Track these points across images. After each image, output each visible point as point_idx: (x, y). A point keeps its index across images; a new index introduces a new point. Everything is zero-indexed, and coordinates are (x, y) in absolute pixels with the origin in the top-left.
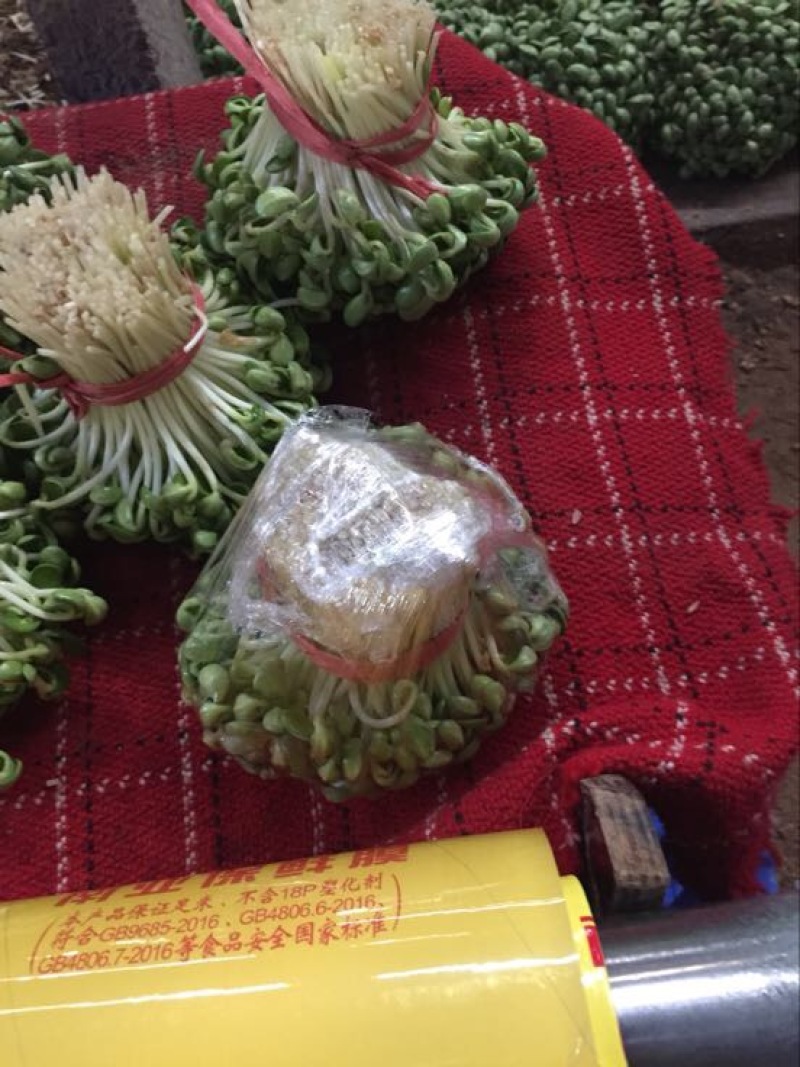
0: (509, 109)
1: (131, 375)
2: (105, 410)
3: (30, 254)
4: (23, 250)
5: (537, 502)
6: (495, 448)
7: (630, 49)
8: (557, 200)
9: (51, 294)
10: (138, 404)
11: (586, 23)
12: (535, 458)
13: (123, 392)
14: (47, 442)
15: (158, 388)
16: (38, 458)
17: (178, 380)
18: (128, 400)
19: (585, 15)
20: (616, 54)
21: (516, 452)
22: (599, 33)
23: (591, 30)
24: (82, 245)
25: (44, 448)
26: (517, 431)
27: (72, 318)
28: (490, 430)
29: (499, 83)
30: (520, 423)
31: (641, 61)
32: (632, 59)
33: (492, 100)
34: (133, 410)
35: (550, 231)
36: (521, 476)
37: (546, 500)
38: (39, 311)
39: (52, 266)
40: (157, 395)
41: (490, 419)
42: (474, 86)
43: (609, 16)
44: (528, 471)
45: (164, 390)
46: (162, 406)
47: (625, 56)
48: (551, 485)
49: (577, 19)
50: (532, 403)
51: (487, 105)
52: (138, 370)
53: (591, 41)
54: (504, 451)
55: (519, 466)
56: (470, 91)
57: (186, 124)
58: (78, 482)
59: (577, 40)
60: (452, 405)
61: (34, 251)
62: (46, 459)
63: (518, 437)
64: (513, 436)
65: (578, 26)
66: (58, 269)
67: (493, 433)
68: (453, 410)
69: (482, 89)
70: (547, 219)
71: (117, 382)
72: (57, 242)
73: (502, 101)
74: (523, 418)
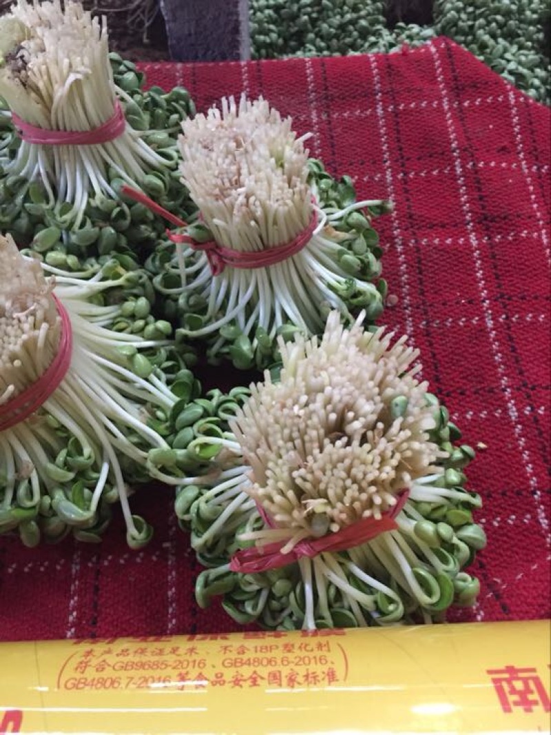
0: (503, 102)
1: (266, 247)
2: (236, 270)
3: (211, 150)
4: (206, 147)
5: (528, 378)
6: (496, 335)
7: (537, 82)
8: (535, 167)
9: (226, 180)
10: (263, 269)
11: (509, 61)
12: (526, 345)
13: (257, 260)
14: (187, 290)
15: (281, 261)
16: (182, 301)
17: (295, 256)
18: (258, 266)
19: (508, 56)
20: (527, 83)
21: (511, 339)
22: (517, 69)
23: (512, 66)
24: (250, 148)
25: (185, 294)
26: (512, 325)
27: (241, 199)
28: (492, 322)
29: (496, 83)
30: (514, 319)
31: (542, 90)
32: (537, 89)
33: (491, 95)
34: (259, 274)
35: (531, 188)
36: (516, 358)
37: (535, 377)
38: (217, 191)
39: (227, 161)
40: (278, 265)
41: (492, 314)
42: (479, 83)
43: (523, 58)
44: (521, 354)
45: (284, 262)
46: (280, 273)
47: (532, 86)
48: (538, 366)
49: (502, 57)
50: (523, 306)
51: (487, 97)
52: (271, 244)
53: (511, 73)
54: (504, 338)
55: (514, 350)
56: (475, 86)
57: (271, 85)
58: (209, 321)
59: (502, 71)
60: (463, 301)
61: (215, 149)
62: (187, 302)
63: (512, 329)
64: (509, 328)
65: (503, 62)
66: (232, 163)
67: (494, 324)
68: (464, 305)
69: (483, 86)
70: (529, 180)
71: (254, 251)
72: (233, 145)
73: (499, 96)
74: (517, 316)
